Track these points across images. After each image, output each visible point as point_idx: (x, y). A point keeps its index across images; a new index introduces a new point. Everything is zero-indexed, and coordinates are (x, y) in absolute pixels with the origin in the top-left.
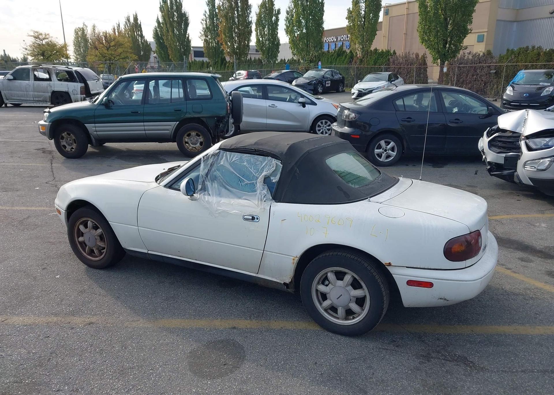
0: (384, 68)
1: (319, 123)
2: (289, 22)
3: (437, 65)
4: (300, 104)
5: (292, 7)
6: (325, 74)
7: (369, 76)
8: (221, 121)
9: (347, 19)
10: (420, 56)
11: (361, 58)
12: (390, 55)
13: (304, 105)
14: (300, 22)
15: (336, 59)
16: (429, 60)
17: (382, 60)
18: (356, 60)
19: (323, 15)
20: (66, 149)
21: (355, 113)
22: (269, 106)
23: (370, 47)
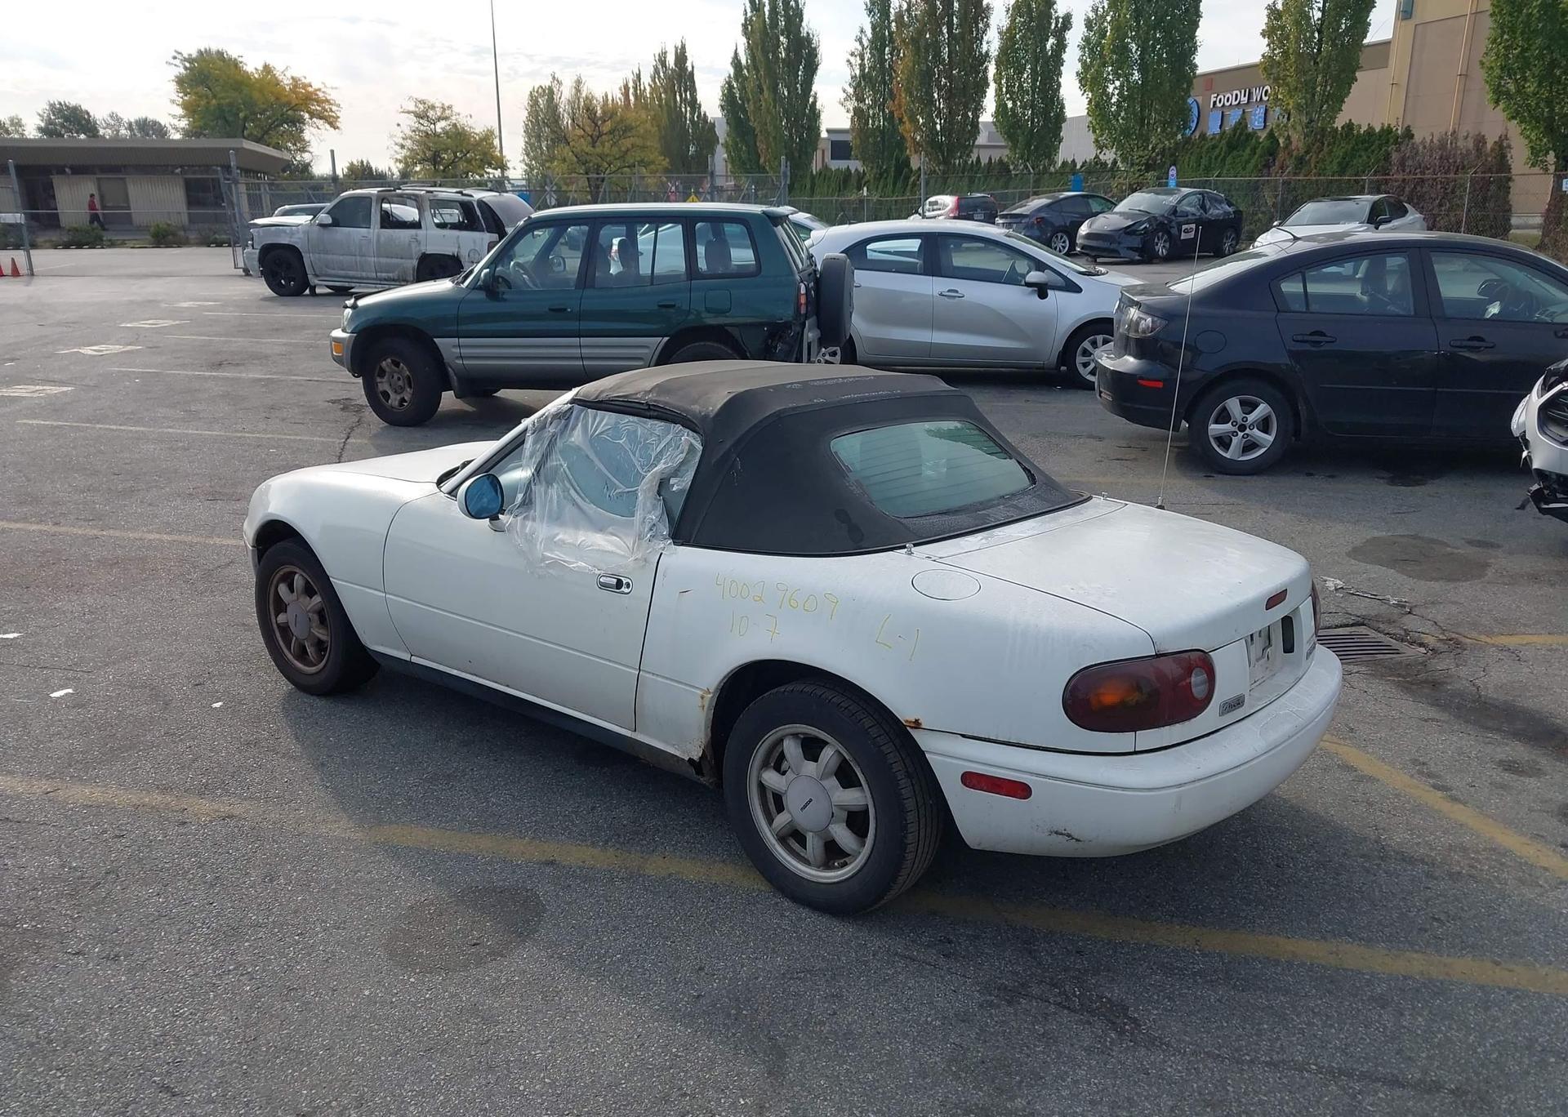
0: (1371, 182)
1: (1086, 344)
2: (1092, 51)
3: (1541, 171)
4: (1031, 289)
5: (1103, 7)
6: (1180, 202)
7: (1309, 208)
8: (781, 337)
9: (1264, 36)
10: (1489, 146)
11: (1302, 152)
12: (1392, 140)
13: (1042, 290)
14: (1122, 50)
15: (1224, 159)
16: (1519, 156)
17: (1365, 158)
18: (1285, 160)
19: (1196, 25)
20: (390, 401)
21: (1153, 315)
22: (941, 295)
23: (1333, 118)
